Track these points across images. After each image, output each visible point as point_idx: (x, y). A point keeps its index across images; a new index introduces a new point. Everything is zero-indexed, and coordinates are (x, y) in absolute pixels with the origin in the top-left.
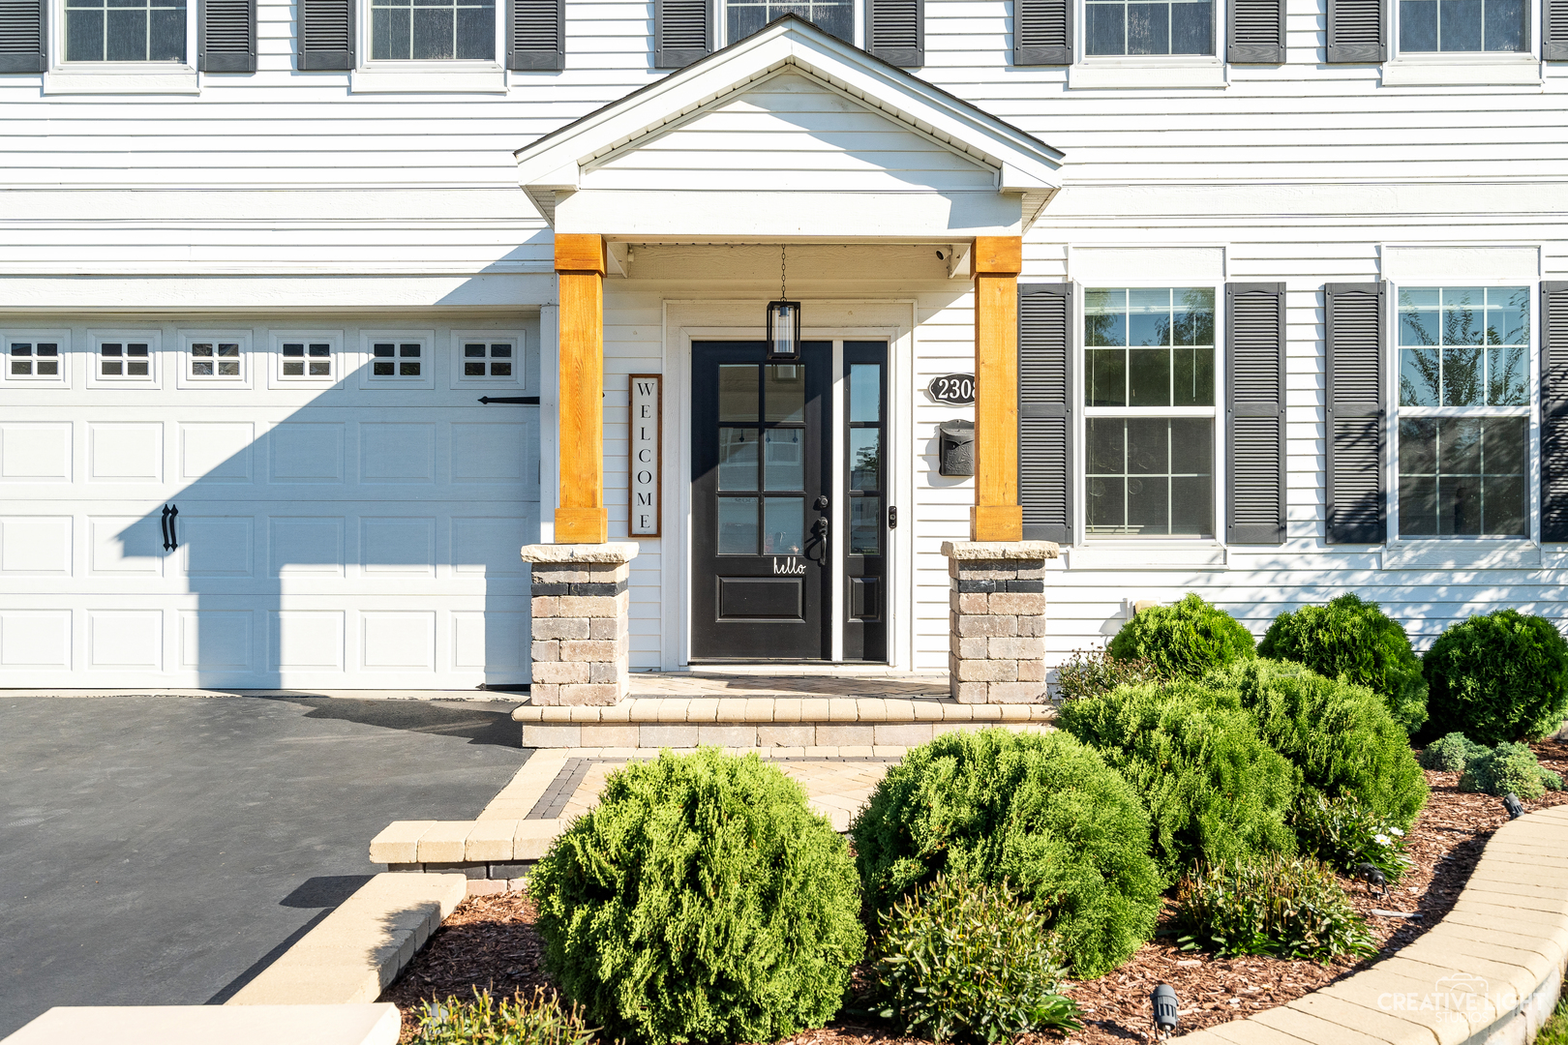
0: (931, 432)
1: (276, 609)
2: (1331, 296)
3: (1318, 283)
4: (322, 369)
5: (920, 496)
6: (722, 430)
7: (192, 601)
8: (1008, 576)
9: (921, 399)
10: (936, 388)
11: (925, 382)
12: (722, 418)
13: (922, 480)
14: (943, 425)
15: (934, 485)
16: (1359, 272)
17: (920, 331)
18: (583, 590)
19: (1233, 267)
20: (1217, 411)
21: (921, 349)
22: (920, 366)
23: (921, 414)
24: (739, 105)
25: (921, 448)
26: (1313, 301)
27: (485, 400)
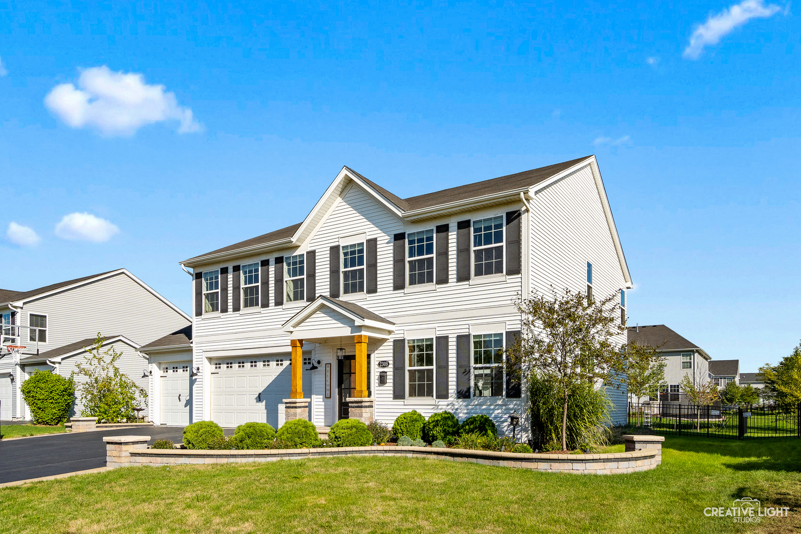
0: (378, 374)
1: (277, 413)
2: (459, 338)
3: (456, 335)
4: (282, 364)
5: (377, 388)
6: (344, 375)
7: (265, 411)
8: (356, 405)
9: (377, 367)
10: (379, 364)
11: (377, 363)
12: (344, 372)
13: (377, 385)
14: (381, 372)
15: (379, 386)
16: (464, 332)
17: (376, 352)
18: (293, 407)
19: (438, 333)
20: (434, 367)
21: (376, 356)
22: (376, 359)
23: (377, 370)
24: (318, 312)
25: (377, 377)
26: (455, 339)
27: (307, 370)
